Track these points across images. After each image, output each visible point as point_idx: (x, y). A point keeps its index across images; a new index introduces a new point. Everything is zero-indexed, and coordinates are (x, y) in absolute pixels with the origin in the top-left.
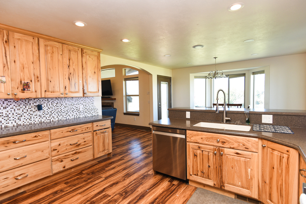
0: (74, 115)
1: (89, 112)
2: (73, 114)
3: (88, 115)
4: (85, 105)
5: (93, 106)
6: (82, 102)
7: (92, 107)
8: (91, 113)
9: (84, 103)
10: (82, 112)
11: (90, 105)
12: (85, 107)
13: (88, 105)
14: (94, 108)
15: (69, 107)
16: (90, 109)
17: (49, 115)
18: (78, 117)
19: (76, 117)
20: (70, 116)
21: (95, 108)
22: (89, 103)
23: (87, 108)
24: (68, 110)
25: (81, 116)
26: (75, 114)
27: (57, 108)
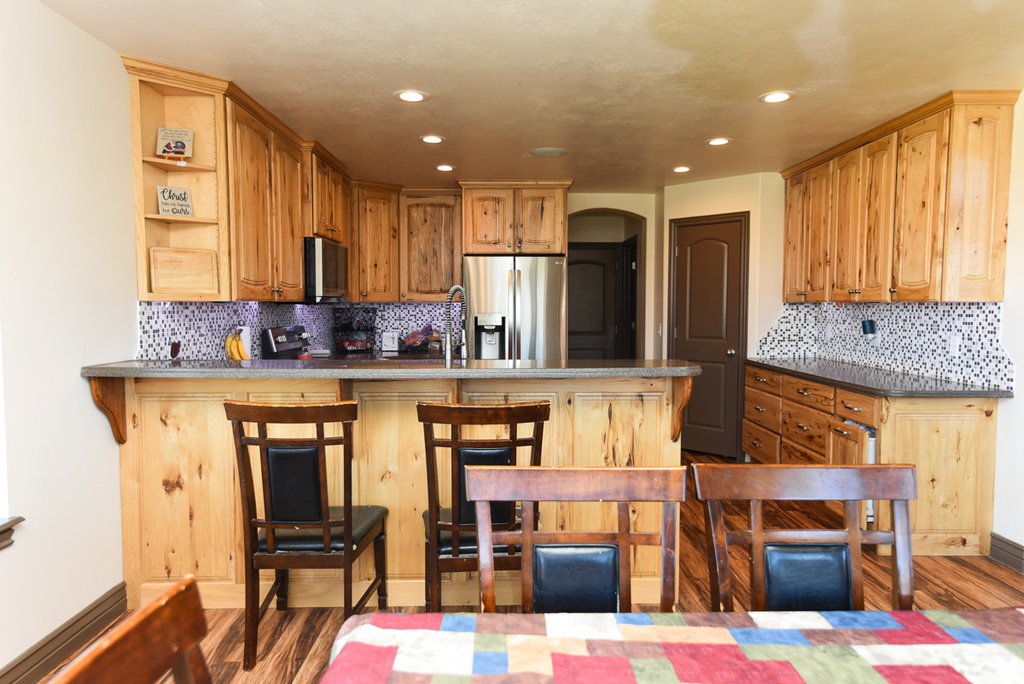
0: (934, 368)
1: (979, 367)
2: (933, 361)
3: (973, 378)
4: (966, 336)
5: (995, 344)
6: (959, 323)
7: (990, 349)
8: (983, 373)
9: (965, 328)
10: (957, 361)
11: (983, 339)
12: (967, 342)
13: (976, 339)
14: (995, 353)
15: (928, 336)
16: (982, 357)
17: (888, 352)
18: (944, 378)
19: (939, 377)
20: (928, 368)
21: (999, 354)
22: (980, 327)
23: (974, 349)
24: (925, 346)
25: (953, 378)
26: (938, 365)
27: (905, 334)
